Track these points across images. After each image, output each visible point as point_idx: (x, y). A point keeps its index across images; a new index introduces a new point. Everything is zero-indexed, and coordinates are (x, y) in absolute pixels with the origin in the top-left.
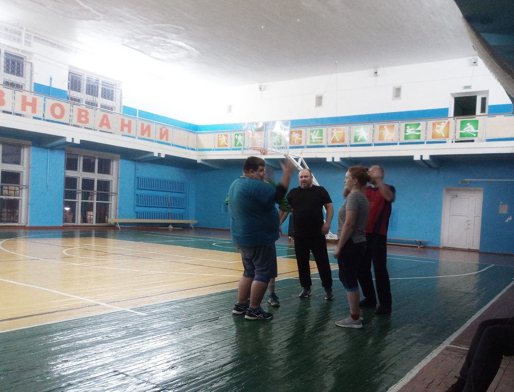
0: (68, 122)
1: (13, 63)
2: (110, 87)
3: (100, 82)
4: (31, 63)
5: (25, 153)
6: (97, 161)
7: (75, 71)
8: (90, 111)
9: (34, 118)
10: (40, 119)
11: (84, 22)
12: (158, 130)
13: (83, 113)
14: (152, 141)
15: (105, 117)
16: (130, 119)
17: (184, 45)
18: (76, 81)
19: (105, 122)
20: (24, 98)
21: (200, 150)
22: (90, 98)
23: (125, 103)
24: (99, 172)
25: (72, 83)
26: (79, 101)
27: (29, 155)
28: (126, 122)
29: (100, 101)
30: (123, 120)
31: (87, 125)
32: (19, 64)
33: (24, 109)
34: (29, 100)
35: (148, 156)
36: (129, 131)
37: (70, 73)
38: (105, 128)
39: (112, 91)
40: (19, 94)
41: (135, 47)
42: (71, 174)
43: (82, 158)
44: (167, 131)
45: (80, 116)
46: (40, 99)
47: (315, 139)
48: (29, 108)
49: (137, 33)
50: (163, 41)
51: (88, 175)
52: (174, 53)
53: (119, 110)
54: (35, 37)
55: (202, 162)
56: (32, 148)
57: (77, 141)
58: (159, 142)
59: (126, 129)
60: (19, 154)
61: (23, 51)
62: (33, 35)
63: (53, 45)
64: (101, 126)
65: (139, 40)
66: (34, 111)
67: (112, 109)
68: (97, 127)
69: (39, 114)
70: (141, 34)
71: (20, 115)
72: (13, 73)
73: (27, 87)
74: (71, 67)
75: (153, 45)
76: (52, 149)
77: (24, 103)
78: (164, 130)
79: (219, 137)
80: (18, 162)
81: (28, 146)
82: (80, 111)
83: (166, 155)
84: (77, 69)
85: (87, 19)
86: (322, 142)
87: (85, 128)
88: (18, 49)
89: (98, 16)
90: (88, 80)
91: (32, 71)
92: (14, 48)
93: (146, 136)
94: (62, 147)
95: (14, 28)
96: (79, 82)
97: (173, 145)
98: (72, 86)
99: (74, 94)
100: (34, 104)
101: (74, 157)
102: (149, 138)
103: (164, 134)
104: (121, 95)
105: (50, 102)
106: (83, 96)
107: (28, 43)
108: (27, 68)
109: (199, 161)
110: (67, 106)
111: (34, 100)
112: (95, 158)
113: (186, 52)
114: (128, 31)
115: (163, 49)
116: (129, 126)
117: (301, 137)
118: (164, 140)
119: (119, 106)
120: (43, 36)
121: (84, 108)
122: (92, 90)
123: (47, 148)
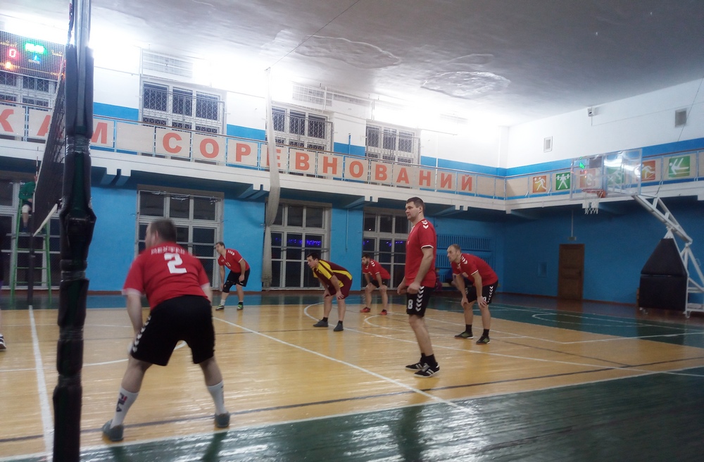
0: (366, 180)
1: (316, 125)
2: (408, 137)
3: (398, 133)
4: (332, 123)
5: (326, 215)
6: (394, 220)
7: (373, 125)
8: (388, 166)
9: (334, 179)
10: (340, 179)
11: (383, 70)
12: (460, 180)
13: (381, 169)
14: (453, 192)
15: (403, 171)
16: (429, 170)
17: (492, 75)
18: (373, 135)
19: (403, 177)
20: (326, 159)
21: (509, 198)
22: (387, 152)
23: (424, 153)
24: (396, 232)
25: (369, 138)
26: (376, 156)
27: (330, 217)
28: (425, 174)
29: (398, 153)
30: (422, 172)
31: (384, 182)
32: (321, 126)
33: (325, 171)
34: (330, 161)
35: (448, 210)
36: (428, 184)
37: (367, 127)
38: (403, 183)
39: (410, 141)
40: (321, 156)
41: (435, 88)
42: (369, 234)
43: (379, 218)
44: (470, 180)
45: (378, 172)
46: (340, 159)
47: (676, 171)
48: (330, 169)
49: (438, 72)
50: (467, 74)
51: (386, 236)
52: (480, 87)
53: (417, 161)
54: (336, 95)
55: (513, 213)
56: (332, 210)
57: (375, 200)
58: (460, 193)
59: (425, 182)
60: (320, 217)
61: (325, 112)
62: (333, 93)
63: (351, 100)
64: (399, 181)
65: (440, 79)
66: (334, 172)
67: (409, 161)
68: (395, 182)
69: (339, 175)
70: (443, 72)
71: (321, 177)
72: (316, 135)
73: (328, 149)
74: (368, 121)
75: (456, 82)
76: (351, 209)
77: (326, 165)
78: (466, 179)
79: (534, 181)
80: (320, 226)
81: (329, 208)
82: (378, 167)
83: (469, 207)
84: (376, 122)
85: (385, 66)
86: (688, 174)
87: (383, 185)
88: (320, 111)
89: (397, 60)
90: (386, 133)
91: (332, 131)
92: (316, 110)
93: (446, 188)
94: (359, 207)
95: (317, 89)
96: (377, 136)
97: (477, 196)
98: (370, 142)
99: (372, 150)
100: (334, 165)
101: (372, 216)
102: (449, 190)
103: (467, 183)
104: (419, 144)
105: (349, 160)
106: (380, 150)
107: (329, 103)
108: (328, 128)
109: (509, 212)
110: (365, 163)
111: (335, 160)
112: (391, 217)
113: (494, 83)
114: (429, 71)
115: (467, 84)
116: (428, 178)
117: (654, 170)
118: (467, 190)
119: (417, 157)
120: (343, 93)
121: (381, 163)
122: (389, 143)
123: (346, 209)
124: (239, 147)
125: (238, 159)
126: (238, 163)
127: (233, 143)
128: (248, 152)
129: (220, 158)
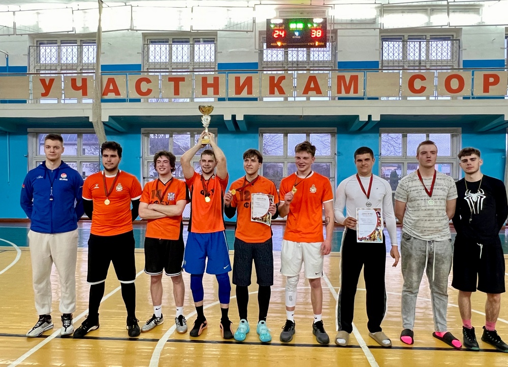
124: (486, 77)
125: (486, 90)
126: (486, 95)
127: (479, 75)
128: (497, 82)
129: (466, 91)
